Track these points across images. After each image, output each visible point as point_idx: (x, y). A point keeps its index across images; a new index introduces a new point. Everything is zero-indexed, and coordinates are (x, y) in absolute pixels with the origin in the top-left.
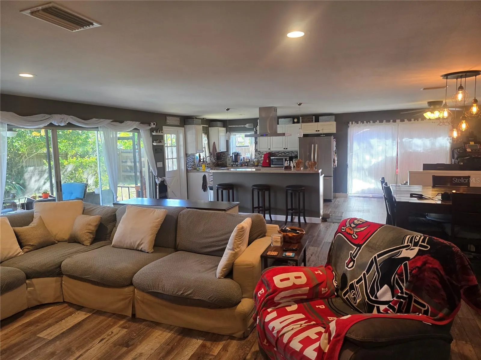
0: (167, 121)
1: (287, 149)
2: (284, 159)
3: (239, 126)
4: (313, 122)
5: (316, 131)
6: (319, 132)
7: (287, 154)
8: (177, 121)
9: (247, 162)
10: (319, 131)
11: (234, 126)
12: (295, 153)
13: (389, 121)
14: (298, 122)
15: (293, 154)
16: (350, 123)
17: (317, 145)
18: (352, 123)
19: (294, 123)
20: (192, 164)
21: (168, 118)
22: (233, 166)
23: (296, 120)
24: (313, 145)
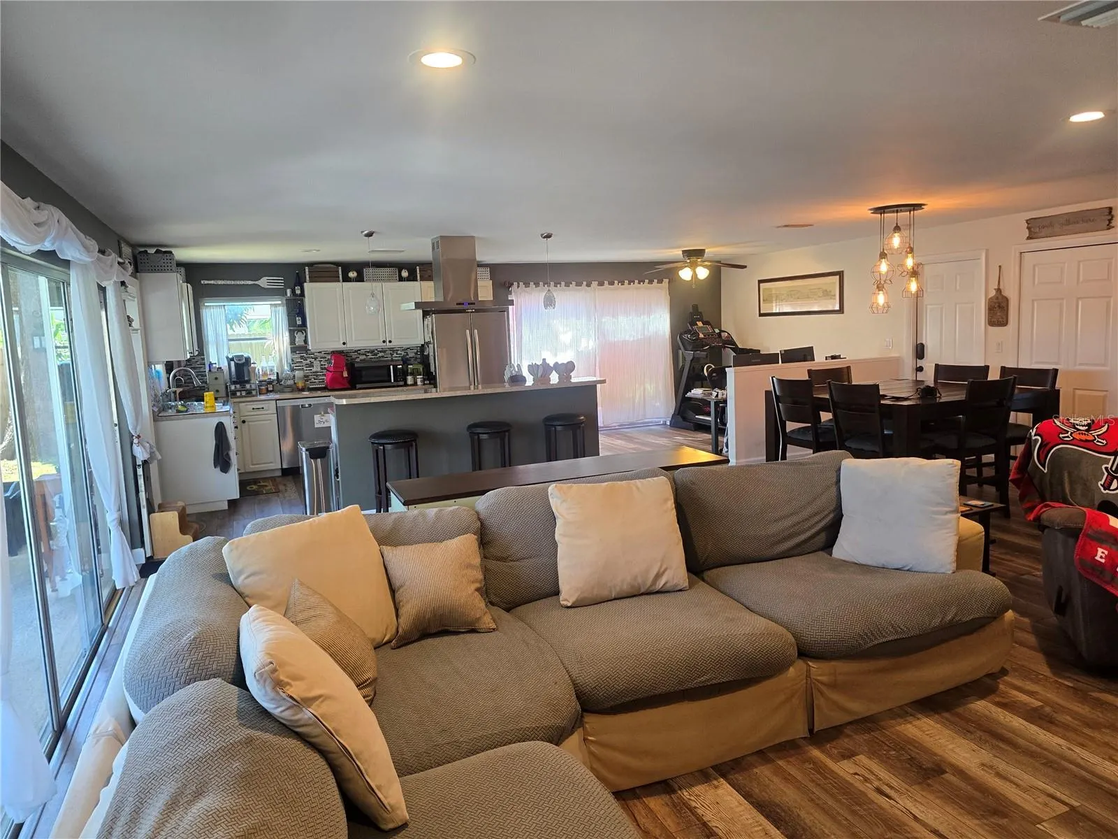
1: (390, 342)
2: (391, 367)
3: (238, 282)
7: (380, 354)
9: (270, 382)
11: (220, 282)
12: (399, 352)
13: (579, 284)
15: (395, 355)
16: (515, 284)
17: (476, 331)
18: (518, 287)
19: (401, 279)
22: (238, 394)
23: (405, 274)
24: (468, 331)
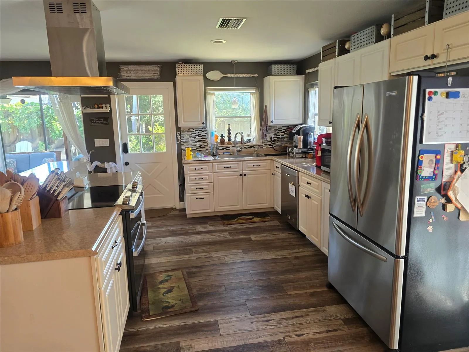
0: (122, 73)
4: (423, 24)
5: (426, 58)
6: (435, 60)
8: (154, 72)
10: (433, 56)
14: (389, 36)
20: (198, 144)
21: (122, 68)
23: (383, 31)
